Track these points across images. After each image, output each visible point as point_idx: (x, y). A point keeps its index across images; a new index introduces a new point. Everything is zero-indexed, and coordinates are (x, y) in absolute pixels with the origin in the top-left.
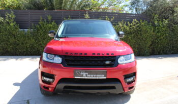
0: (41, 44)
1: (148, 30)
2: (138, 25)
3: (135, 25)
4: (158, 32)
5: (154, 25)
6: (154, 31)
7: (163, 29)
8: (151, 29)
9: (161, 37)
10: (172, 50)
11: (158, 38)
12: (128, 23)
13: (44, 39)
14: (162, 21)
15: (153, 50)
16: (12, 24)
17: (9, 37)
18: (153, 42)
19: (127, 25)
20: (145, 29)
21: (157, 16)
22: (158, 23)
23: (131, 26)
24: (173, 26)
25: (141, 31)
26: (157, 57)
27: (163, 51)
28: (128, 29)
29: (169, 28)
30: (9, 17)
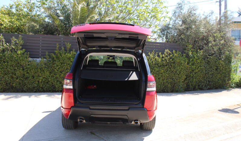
0: (57, 78)
1: (182, 62)
2: (171, 56)
3: (167, 56)
4: (193, 64)
5: (188, 56)
6: (188, 64)
7: (198, 61)
8: (185, 61)
9: (197, 71)
10: (208, 85)
11: (193, 71)
12: (160, 53)
13: (61, 72)
14: (197, 52)
15: (188, 85)
16: (19, 52)
17: (16, 68)
18: (187, 76)
19: (158, 56)
20: (178, 61)
21: (191, 46)
22: (192, 54)
23: (163, 57)
24: (208, 58)
25: (174, 63)
26: (192, 93)
27: (199, 86)
28: (160, 60)
29: (204, 59)
30: (16, 43)
